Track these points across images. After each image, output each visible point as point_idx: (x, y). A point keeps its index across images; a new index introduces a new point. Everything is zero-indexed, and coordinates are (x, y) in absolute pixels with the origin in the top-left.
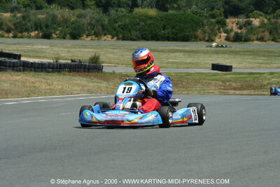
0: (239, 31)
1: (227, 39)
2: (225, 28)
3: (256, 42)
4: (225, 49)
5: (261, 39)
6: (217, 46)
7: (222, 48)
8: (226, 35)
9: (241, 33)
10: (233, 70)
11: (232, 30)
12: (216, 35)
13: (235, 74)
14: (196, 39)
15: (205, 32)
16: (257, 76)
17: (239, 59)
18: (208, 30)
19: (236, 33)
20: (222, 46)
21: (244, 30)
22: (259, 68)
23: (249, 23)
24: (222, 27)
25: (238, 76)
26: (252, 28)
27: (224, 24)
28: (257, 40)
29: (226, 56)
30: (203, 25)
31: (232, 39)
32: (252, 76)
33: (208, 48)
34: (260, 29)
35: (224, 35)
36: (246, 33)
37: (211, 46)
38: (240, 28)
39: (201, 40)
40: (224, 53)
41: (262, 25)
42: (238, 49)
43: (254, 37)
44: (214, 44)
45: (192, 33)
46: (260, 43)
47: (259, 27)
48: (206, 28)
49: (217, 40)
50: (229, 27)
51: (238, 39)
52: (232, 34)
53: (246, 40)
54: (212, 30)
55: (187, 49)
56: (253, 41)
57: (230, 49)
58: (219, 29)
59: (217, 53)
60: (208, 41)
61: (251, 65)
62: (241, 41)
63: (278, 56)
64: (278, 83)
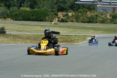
0: (63, 18)
1: (58, 21)
2: (57, 16)
3: (70, 22)
4: (57, 25)
5: (72, 21)
6: (54, 24)
7: (56, 25)
8: (58, 19)
9: (64, 19)
10: (60, 34)
11: (60, 17)
12: (54, 19)
13: (61, 35)
14: (46, 20)
15: (49, 18)
16: (70, 36)
17: (63, 29)
18: (51, 17)
19: (62, 19)
20: (56, 24)
21: (65, 18)
22: (71, 33)
23: (67, 15)
24: (56, 16)
25: (62, 36)
26: (68, 17)
27: (57, 15)
28: (70, 21)
29: (58, 28)
30: (49, 15)
31: (60, 21)
32: (68, 36)
33: (51, 25)
34: (72, 17)
35: (57, 19)
36: (66, 19)
37: (52, 24)
38: (64, 17)
39: (47, 21)
40: (57, 27)
41: (73, 15)
42: (63, 25)
43: (69, 20)
44: (53, 23)
45: (44, 18)
46: (72, 23)
47: (71, 16)
48: (50, 16)
49: (54, 21)
50: (59, 16)
51: (63, 21)
52: (60, 19)
53: (66, 22)
54: (52, 17)
55: (41, 24)
56: (69, 22)
57: (59, 25)
58: (55, 17)
59: (54, 26)
60: (50, 21)
61: (67, 32)
62: (64, 22)
63: (79, 28)
64: (78, 40)
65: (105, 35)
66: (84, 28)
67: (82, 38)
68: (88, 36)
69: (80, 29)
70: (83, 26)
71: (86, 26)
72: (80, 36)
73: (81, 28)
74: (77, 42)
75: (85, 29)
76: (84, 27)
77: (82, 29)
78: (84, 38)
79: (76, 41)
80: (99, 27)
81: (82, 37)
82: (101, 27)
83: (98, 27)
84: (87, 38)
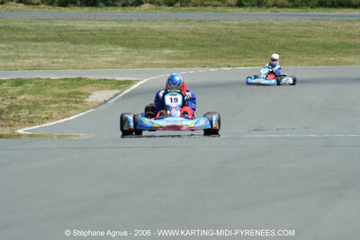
63: (33, 40)
64: (36, 105)
65: (191, 72)
66: (64, 37)
67: (59, 95)
68: (91, 82)
69: (43, 40)
70: (61, 24)
71: (79, 25)
72: (48, 82)
73: (50, 40)
74: (31, 123)
75: (74, 42)
76: (66, 29)
77: (55, 39)
78: (69, 95)
79: (24, 113)
80: (155, 26)
81: (56, 90)
82: (166, 26)
83: (146, 25)
84: (88, 95)
